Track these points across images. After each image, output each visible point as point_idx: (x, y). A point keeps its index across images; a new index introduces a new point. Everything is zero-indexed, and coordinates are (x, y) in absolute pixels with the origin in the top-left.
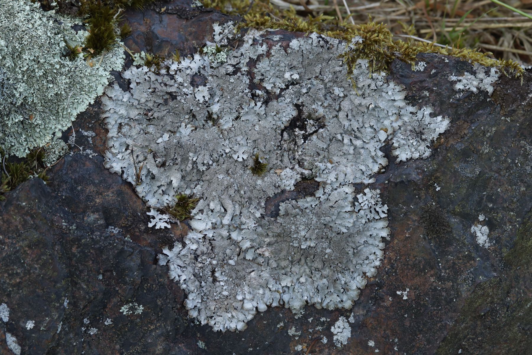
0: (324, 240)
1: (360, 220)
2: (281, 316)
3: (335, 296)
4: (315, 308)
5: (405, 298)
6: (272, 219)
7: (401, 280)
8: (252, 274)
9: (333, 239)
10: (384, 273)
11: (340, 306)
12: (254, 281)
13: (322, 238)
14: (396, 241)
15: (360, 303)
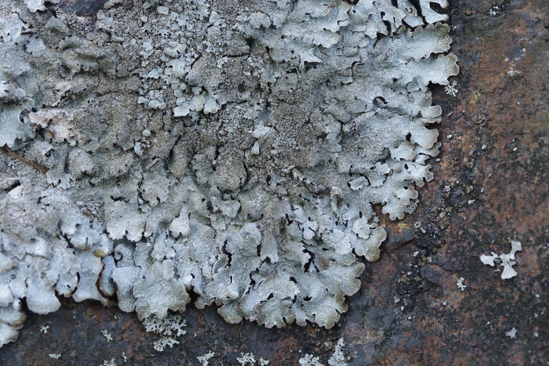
0: (246, 96)
1: (360, 28)
2: (109, 337)
3: (284, 279)
4: (220, 318)
5: (508, 273)
6: (82, 19)
7: (493, 218)
8: (15, 193)
9: (275, 90)
10: (440, 201)
11: (301, 317)
12: (16, 215)
13: (242, 88)
14: (476, 96)
15: (366, 308)
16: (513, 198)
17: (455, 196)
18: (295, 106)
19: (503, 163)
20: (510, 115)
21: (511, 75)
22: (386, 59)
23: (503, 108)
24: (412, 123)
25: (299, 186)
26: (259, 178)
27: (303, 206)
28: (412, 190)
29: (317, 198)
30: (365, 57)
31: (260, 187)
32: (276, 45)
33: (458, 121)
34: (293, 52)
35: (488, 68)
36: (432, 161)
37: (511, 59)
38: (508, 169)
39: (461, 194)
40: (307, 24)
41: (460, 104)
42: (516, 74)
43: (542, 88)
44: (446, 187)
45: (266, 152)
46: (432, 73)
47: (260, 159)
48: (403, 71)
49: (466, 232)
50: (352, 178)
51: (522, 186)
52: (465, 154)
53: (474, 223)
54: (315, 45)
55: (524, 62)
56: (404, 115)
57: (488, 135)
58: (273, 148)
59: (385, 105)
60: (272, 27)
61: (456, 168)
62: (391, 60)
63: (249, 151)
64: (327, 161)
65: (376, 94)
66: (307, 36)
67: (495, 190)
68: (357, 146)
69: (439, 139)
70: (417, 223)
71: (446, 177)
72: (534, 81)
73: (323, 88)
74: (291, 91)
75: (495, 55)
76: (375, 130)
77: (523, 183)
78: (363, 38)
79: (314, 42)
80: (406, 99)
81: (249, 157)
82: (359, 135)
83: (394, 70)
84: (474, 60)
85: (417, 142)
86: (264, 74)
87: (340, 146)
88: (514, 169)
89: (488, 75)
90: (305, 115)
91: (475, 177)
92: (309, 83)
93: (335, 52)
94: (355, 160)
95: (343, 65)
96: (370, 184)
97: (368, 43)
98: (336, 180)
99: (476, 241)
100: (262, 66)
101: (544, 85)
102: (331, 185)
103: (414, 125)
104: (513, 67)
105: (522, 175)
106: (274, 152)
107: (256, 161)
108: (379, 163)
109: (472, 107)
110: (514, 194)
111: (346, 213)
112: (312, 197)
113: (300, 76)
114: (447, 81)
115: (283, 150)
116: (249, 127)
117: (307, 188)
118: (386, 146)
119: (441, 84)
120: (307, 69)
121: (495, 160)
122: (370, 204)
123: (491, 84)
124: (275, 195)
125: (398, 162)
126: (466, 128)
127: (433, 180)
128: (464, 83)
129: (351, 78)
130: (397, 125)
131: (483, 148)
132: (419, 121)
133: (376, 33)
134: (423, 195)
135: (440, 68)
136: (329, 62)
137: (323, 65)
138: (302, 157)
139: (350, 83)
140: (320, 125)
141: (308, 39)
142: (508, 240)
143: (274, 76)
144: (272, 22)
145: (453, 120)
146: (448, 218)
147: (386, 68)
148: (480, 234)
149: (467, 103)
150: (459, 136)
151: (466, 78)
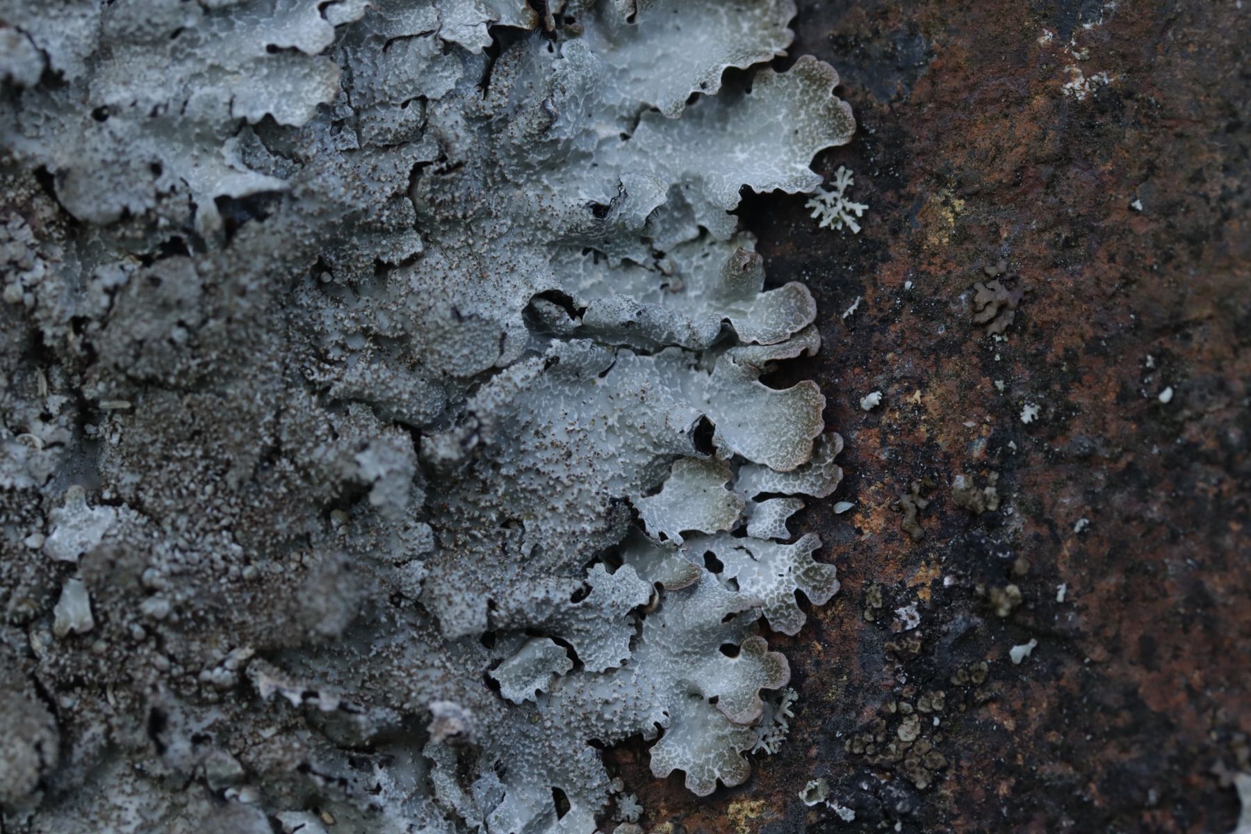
14: (947, 214)
16: (1200, 598)
17: (949, 641)
18: (205, 397)
19: (1122, 464)
20: (1112, 259)
21: (1081, 97)
22: (545, 129)
23: (1076, 238)
24: (698, 377)
25: (287, 730)
26: (110, 730)
27: (317, 812)
28: (759, 652)
29: (370, 769)
30: (462, 134)
31: (121, 767)
32: (80, 152)
33: (893, 331)
34: (156, 169)
35: (971, 89)
36: (815, 517)
37: (1063, 32)
38: (1151, 483)
39: (971, 629)
40: (193, 43)
41: (886, 259)
42: (1100, 86)
43: (1223, 124)
44: (901, 611)
45: (123, 614)
46: (741, 156)
47: (101, 646)
48: (618, 168)
49: (1026, 783)
50: (496, 655)
51: (1228, 541)
52: (957, 458)
53: (1053, 737)
54: (243, 122)
55: (1125, 33)
56: (659, 349)
57: (1036, 361)
58: (150, 591)
59: (576, 323)
60: (51, 79)
61: (925, 522)
62: (565, 130)
63: (44, 626)
64: (383, 600)
65: (528, 283)
66: (200, 92)
67: (1112, 581)
68: (494, 517)
69: (833, 419)
70: (811, 785)
71: (890, 570)
72: (1182, 102)
73: (305, 300)
74: (179, 334)
75: (991, 28)
76: (558, 433)
77: (1228, 530)
78: (434, 59)
79: (239, 112)
80: (650, 281)
81: (50, 649)
82: (496, 467)
83: (584, 173)
84: (906, 69)
85: (736, 449)
86: (50, 286)
87: (425, 529)
88: (1178, 481)
89: (979, 116)
90: (255, 427)
91: (1015, 546)
92: (253, 286)
93: (328, 139)
94: (498, 574)
95: (372, 187)
96: (578, 665)
97: (459, 75)
98: (440, 673)
99: (1080, 808)
100: (31, 254)
101: (1228, 109)
102: (423, 698)
103: (709, 381)
104: (1082, 62)
105: (1218, 496)
106: (156, 606)
107: (86, 658)
108: (600, 568)
109: (937, 261)
110: (1199, 584)
111: (501, 807)
112: (347, 766)
113: (207, 266)
114: (810, 173)
115: (191, 592)
116: (24, 522)
117: (323, 731)
118: (617, 492)
119: (789, 191)
120: (231, 229)
121: (1088, 459)
122: (590, 750)
123: (999, 149)
124: (194, 790)
125: (677, 547)
126: (933, 350)
127: (838, 595)
128: (884, 170)
129: (415, 235)
130: (642, 397)
131: (1026, 417)
132: (729, 363)
133: (484, 29)
134: (809, 665)
135: (769, 128)
136: (315, 184)
137: (293, 199)
138: (280, 606)
139: (414, 259)
140: (331, 456)
141: (211, 103)
142: (1216, 778)
143: (96, 286)
144: (46, 57)
145: (872, 329)
146: (938, 738)
147: (549, 166)
148: (1089, 779)
149: (916, 248)
150: (909, 391)
151: (887, 146)
